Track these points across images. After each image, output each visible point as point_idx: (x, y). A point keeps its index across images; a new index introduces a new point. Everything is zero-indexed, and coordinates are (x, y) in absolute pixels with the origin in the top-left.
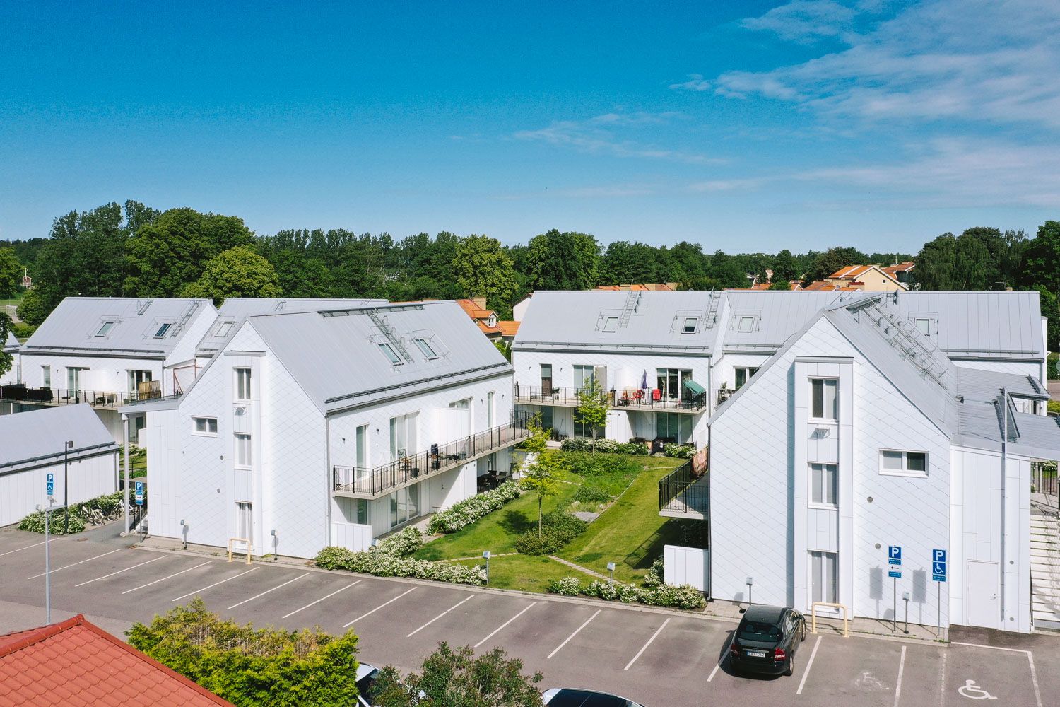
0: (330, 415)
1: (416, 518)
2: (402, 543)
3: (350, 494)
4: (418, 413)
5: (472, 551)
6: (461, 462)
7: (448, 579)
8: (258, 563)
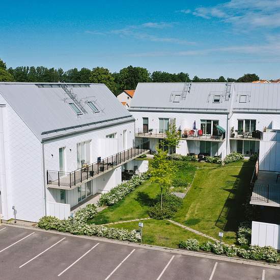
0: (44, 141)
1: (91, 196)
2: (87, 214)
3: (57, 187)
4: (91, 141)
5: (125, 217)
6: (114, 167)
7: (117, 237)
8: (5, 224)
